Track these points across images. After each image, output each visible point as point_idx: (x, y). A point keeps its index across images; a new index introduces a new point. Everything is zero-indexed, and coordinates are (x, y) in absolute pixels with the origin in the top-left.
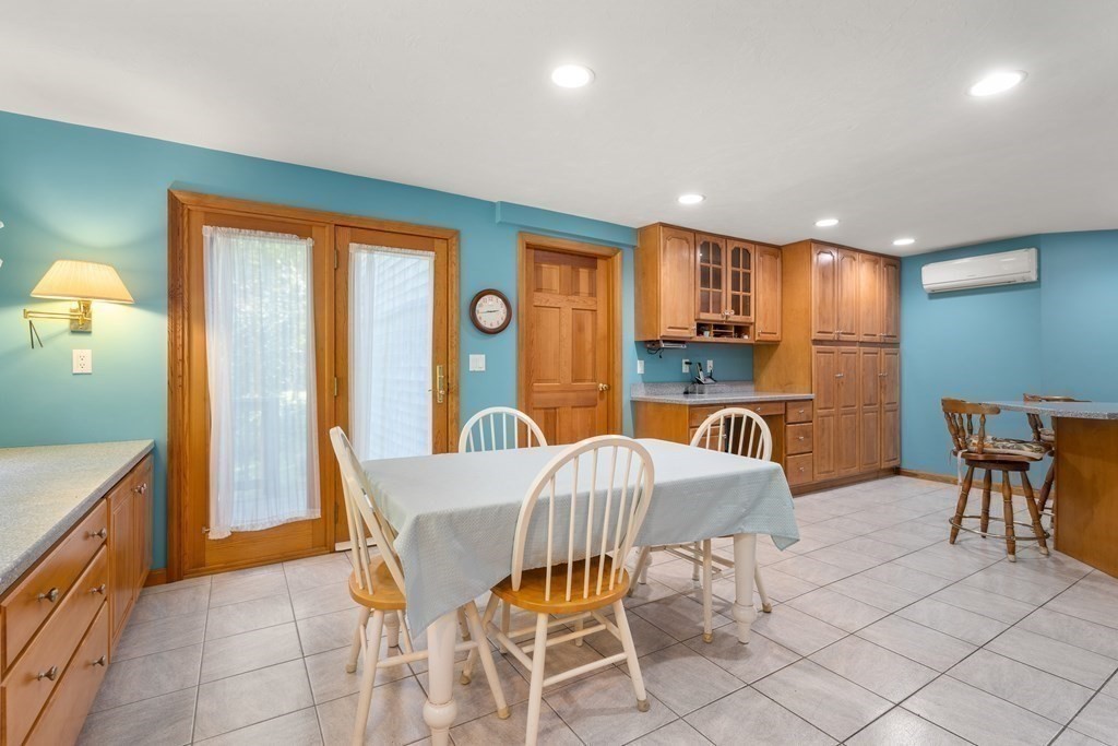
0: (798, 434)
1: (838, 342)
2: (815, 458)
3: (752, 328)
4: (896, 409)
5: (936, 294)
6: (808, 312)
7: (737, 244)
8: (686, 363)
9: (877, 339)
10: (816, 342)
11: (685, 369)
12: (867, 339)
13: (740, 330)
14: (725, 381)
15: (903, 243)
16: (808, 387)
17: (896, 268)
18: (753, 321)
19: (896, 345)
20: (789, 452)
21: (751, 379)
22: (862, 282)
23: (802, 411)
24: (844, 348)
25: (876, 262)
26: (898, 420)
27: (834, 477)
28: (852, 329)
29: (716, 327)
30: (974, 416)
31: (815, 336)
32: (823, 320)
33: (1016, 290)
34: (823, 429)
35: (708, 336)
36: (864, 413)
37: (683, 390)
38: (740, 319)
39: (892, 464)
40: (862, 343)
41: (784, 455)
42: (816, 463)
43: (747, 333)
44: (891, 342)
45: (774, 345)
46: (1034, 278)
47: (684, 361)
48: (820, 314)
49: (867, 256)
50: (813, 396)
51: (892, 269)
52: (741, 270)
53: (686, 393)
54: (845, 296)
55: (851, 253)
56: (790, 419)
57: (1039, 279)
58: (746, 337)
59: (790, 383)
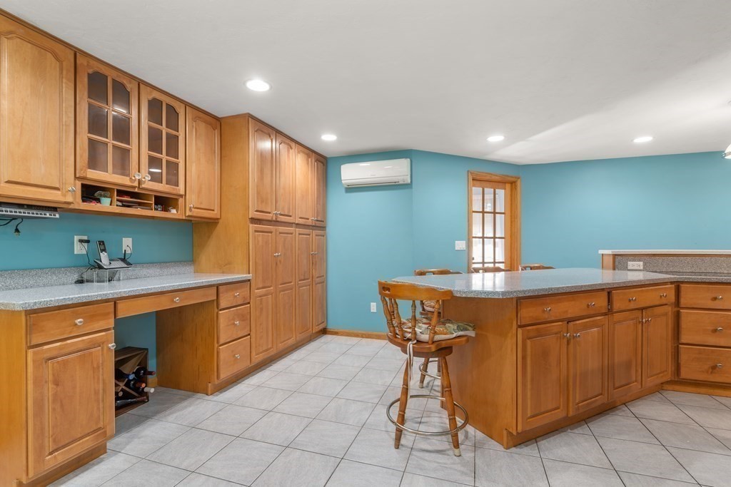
0: (234, 319)
1: (276, 222)
2: (253, 340)
3: (181, 201)
4: (323, 281)
5: (352, 189)
6: (246, 188)
7: (156, 95)
8: (81, 241)
9: (309, 222)
10: (254, 220)
11: (79, 249)
12: (302, 221)
13: (164, 202)
14: (152, 263)
15: (328, 139)
16: (246, 267)
17: (324, 164)
18: (182, 192)
19: (323, 228)
20: (222, 341)
21: (191, 259)
22: (297, 170)
23: (239, 294)
24: (282, 229)
25: (309, 156)
26: (325, 290)
27: (272, 354)
28: (289, 211)
29: (120, 193)
30: (416, 301)
31: (252, 214)
32: (261, 198)
33: (399, 189)
34: (262, 309)
35: (106, 204)
36: (300, 287)
37: (76, 277)
38: (162, 188)
39: (321, 327)
40: (298, 225)
41: (216, 345)
42: (253, 345)
43: (176, 207)
44: (320, 226)
45: (211, 223)
46: (409, 181)
47: (76, 238)
48: (258, 193)
49: (301, 148)
50: (249, 276)
51: (320, 164)
52: (165, 130)
53: (80, 282)
54: (282, 179)
55: (288, 141)
56: (223, 304)
57: (411, 182)
58: (174, 211)
59: (229, 263)
